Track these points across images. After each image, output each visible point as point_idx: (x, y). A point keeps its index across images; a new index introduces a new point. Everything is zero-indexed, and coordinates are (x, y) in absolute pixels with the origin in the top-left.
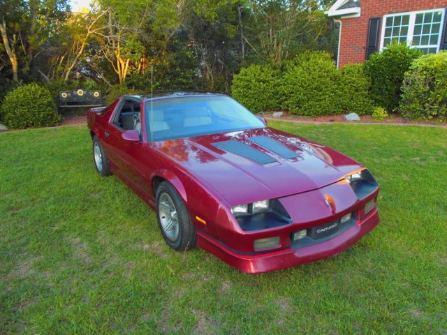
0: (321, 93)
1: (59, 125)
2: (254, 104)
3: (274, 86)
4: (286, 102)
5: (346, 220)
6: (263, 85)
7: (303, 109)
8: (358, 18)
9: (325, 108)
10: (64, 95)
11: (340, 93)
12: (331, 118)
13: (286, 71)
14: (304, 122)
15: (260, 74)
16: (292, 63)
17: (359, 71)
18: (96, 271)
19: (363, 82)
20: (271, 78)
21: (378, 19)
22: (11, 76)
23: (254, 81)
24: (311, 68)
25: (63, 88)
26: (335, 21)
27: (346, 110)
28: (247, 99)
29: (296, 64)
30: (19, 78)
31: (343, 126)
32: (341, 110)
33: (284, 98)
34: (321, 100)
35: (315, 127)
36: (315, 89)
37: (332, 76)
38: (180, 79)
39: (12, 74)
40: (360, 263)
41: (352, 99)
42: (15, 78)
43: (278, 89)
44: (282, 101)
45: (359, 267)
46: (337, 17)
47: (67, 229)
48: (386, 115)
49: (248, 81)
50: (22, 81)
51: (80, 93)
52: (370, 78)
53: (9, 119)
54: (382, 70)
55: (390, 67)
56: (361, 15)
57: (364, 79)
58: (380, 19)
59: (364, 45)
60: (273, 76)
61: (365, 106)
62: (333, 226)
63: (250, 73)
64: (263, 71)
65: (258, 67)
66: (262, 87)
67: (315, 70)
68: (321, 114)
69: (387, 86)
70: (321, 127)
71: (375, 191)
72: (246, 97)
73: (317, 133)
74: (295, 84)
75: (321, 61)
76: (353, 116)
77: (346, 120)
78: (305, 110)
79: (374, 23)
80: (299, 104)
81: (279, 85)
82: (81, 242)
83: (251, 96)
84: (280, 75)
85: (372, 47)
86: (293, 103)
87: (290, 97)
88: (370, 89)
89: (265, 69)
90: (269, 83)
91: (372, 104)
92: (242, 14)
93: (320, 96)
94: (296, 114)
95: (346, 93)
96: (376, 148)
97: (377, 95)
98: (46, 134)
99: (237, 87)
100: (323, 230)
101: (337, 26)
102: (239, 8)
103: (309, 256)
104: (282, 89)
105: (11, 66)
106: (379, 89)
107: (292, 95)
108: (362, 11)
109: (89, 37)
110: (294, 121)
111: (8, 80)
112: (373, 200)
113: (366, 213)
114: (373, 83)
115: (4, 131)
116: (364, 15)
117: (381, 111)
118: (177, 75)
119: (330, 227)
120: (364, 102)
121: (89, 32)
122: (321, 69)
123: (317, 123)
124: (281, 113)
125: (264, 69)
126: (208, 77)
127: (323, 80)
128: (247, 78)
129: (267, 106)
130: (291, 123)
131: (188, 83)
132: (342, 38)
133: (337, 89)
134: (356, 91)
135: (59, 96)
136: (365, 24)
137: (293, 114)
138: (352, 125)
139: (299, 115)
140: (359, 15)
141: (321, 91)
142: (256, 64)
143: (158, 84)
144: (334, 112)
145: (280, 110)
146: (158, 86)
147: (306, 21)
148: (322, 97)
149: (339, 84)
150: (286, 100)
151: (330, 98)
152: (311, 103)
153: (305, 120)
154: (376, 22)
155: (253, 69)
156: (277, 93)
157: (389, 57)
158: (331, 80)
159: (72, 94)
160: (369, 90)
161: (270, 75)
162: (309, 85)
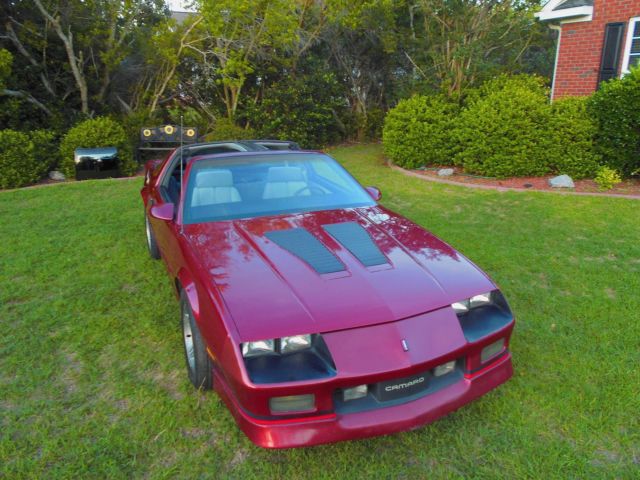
0: (513, 142)
1: (133, 175)
2: (412, 155)
3: (446, 128)
4: (460, 154)
5: (446, 371)
6: (427, 127)
7: (484, 166)
8: (588, 22)
9: (519, 166)
10: (147, 133)
11: (545, 141)
12: (528, 181)
13: (466, 105)
14: (483, 187)
15: (425, 110)
16: (475, 92)
17: (580, 109)
18: (73, 409)
19: (587, 126)
20: (442, 116)
21: (621, 24)
22: (79, 107)
23: (414, 120)
24: (502, 104)
25: (146, 122)
26: (552, 27)
27: (554, 169)
28: (403, 146)
29: (482, 95)
30: (90, 108)
31: (540, 197)
32: (547, 169)
33: (458, 147)
34: (513, 153)
35: (496, 195)
36: (505, 135)
37: (534, 115)
38: (312, 114)
39: (81, 104)
40: (460, 444)
41: (566, 152)
42: (85, 108)
43: (450, 133)
44: (456, 152)
45: (458, 451)
46: (555, 21)
47: (67, 338)
48: (618, 181)
49: (406, 120)
50: (93, 112)
51: (169, 130)
52: (597, 120)
53: (66, 166)
54: (617, 108)
55: (631, 104)
56: (594, 18)
57: (587, 121)
58: (623, 25)
59: (596, 67)
60: (445, 113)
61: (587, 164)
62: (415, 382)
63: (410, 108)
64: (430, 105)
65: (424, 99)
66: (427, 129)
67: (507, 106)
68: (513, 175)
69: (623, 133)
70: (506, 196)
71: (506, 325)
72: (402, 143)
73: (495, 207)
74: (474, 128)
75: (520, 92)
76: (563, 180)
77: (550, 186)
78: (488, 167)
79: (615, 31)
80: (479, 157)
81: (452, 127)
82: (76, 360)
83: (408, 142)
84: (456, 112)
85: (608, 69)
86: (469, 156)
87: (467, 146)
88: (596, 137)
89: (434, 103)
90: (437, 123)
91: (598, 161)
92: (416, 16)
93: (513, 146)
94: (473, 173)
95: (555, 142)
96: (580, 238)
97: (607, 147)
98: (110, 188)
99: (390, 128)
100: (397, 387)
101: (553, 36)
102: (411, 8)
103: (365, 429)
104: (455, 134)
105: (78, 92)
106: (611, 138)
107: (470, 143)
108: (595, 11)
109: (182, 53)
110: (469, 185)
111: (75, 112)
112: (502, 341)
113: (483, 362)
114: (601, 128)
115: (60, 180)
116: (598, 18)
117: (609, 175)
118: (308, 107)
119: (411, 383)
120: (584, 157)
121: (183, 46)
122: (518, 104)
123: (501, 190)
124: (450, 171)
125: (432, 102)
126: (359, 110)
127: (518, 122)
128: (404, 115)
129: (432, 159)
130: (461, 188)
131: (324, 120)
132: (560, 55)
133: (542, 136)
134: (573, 140)
135: (140, 134)
136: (600, 32)
137: (469, 172)
138: (558, 195)
139: (479, 174)
140: (589, 19)
141: (514, 138)
142: (420, 95)
143: (279, 120)
144: (535, 172)
145: (452, 165)
146: (279, 124)
147: (506, 27)
148: (517, 149)
149: (546, 129)
150: (461, 150)
151: (530, 150)
152: (496, 156)
153: (486, 183)
154: (617, 29)
155: (417, 101)
156: (447, 140)
157: (629, 88)
158: (533, 121)
159: (158, 131)
160: (594, 140)
161: (440, 111)
162: (495, 130)
